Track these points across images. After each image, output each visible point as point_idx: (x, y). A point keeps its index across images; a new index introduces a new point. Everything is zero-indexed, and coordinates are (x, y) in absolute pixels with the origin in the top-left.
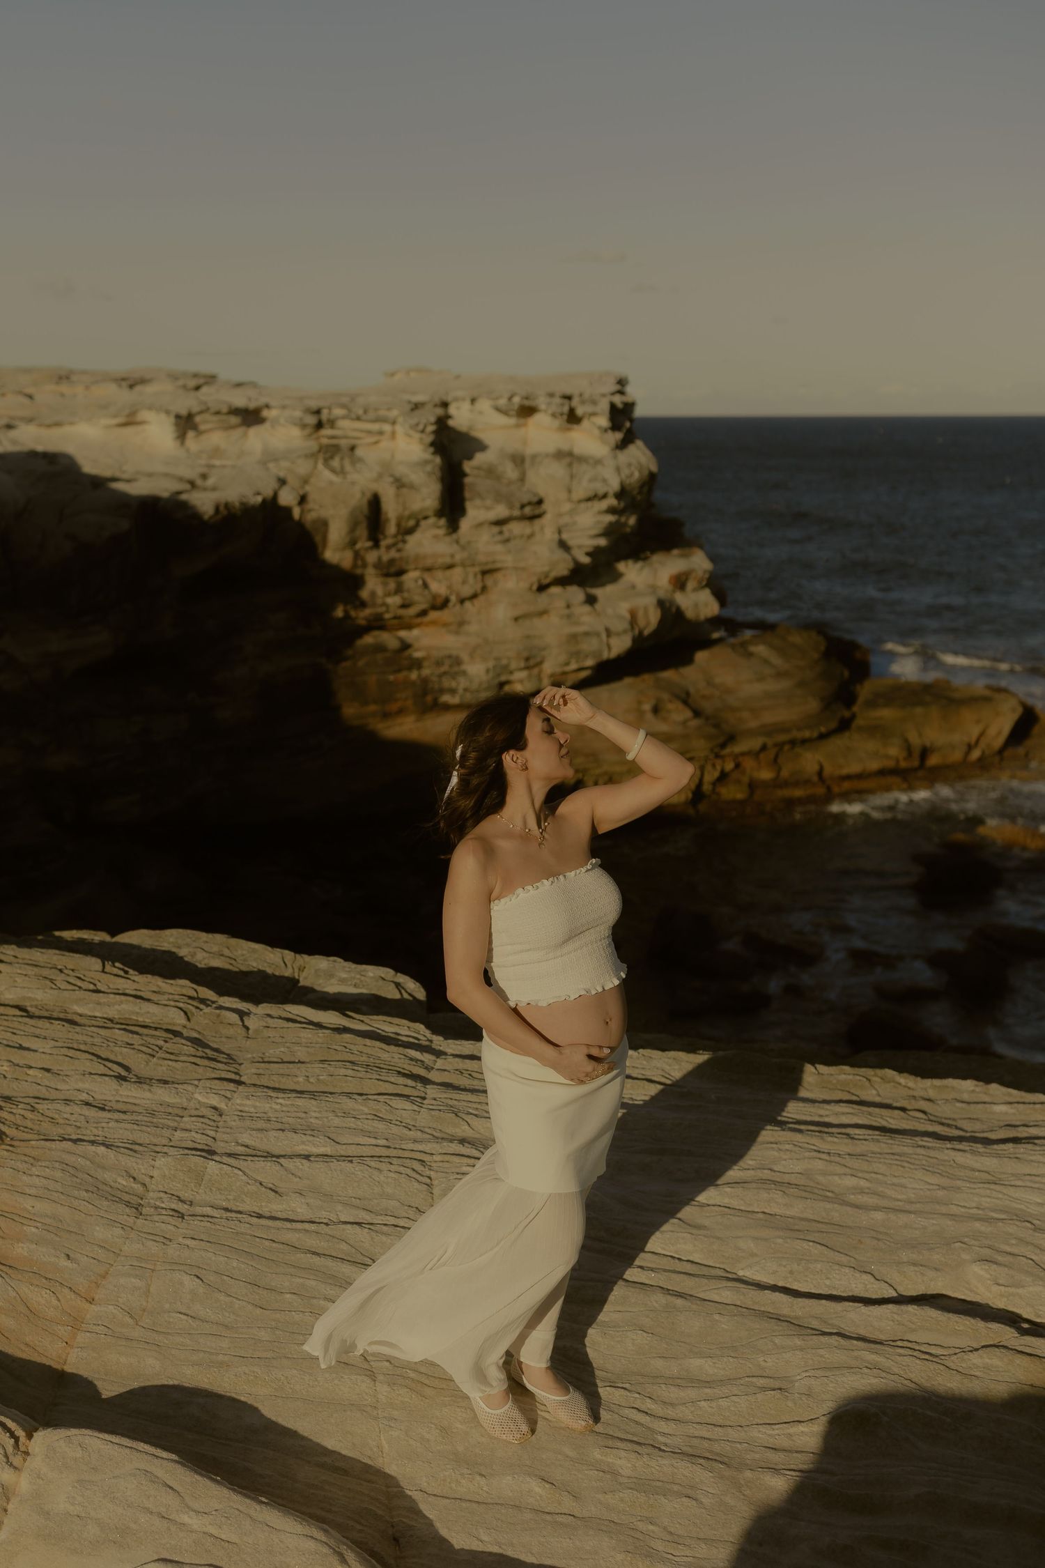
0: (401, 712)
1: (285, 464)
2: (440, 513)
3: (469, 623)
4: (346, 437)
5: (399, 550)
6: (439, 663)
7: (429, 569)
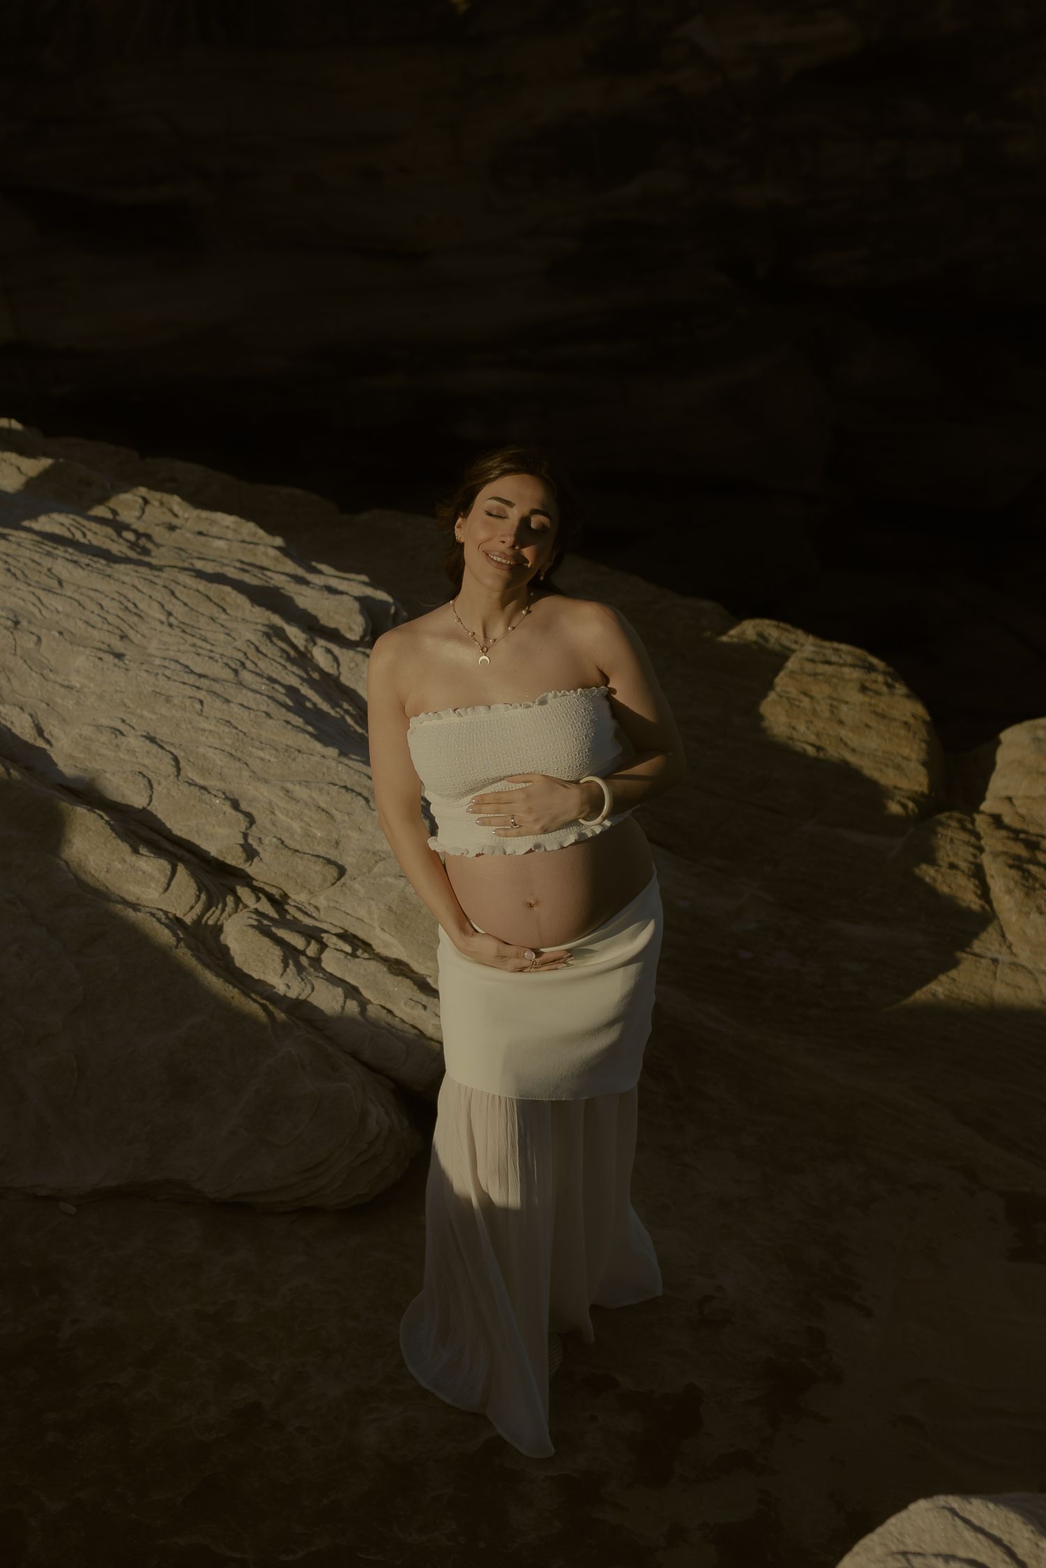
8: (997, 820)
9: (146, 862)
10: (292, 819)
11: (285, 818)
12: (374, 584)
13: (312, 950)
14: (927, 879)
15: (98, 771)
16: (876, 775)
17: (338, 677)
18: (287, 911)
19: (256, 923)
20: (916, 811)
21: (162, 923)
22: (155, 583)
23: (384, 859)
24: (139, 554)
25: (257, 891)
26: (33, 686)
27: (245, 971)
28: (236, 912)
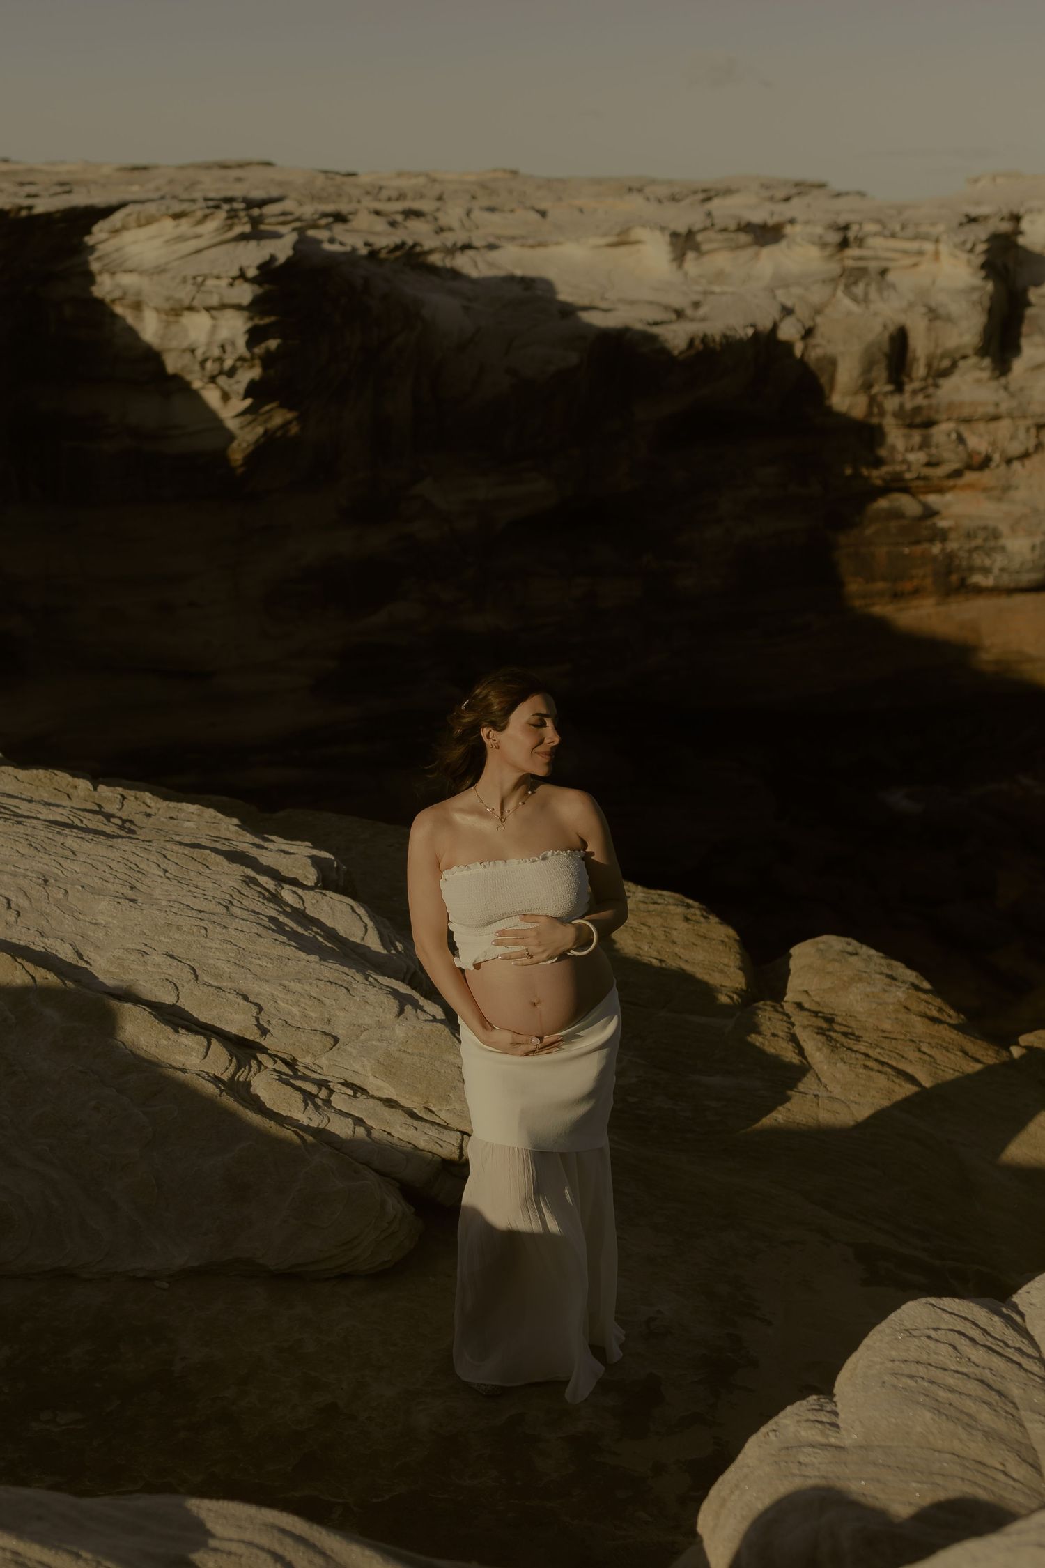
0: (916, 592)
1: (796, 291)
2: (982, 351)
3: (1017, 488)
4: (877, 258)
5: (928, 397)
6: (969, 535)
7: (968, 421)
8: (799, 1006)
9: (186, 1038)
10: (291, 1006)
11: (286, 1005)
12: (315, 846)
13: (323, 1094)
14: (758, 1044)
15: (132, 980)
16: (706, 978)
17: (305, 910)
18: (297, 1070)
19: (277, 1078)
20: (740, 1001)
21: (206, 1080)
22: (149, 850)
23: (367, 1029)
24: (128, 833)
25: (273, 1057)
26: (68, 925)
27: (275, 1110)
28: (259, 1072)
